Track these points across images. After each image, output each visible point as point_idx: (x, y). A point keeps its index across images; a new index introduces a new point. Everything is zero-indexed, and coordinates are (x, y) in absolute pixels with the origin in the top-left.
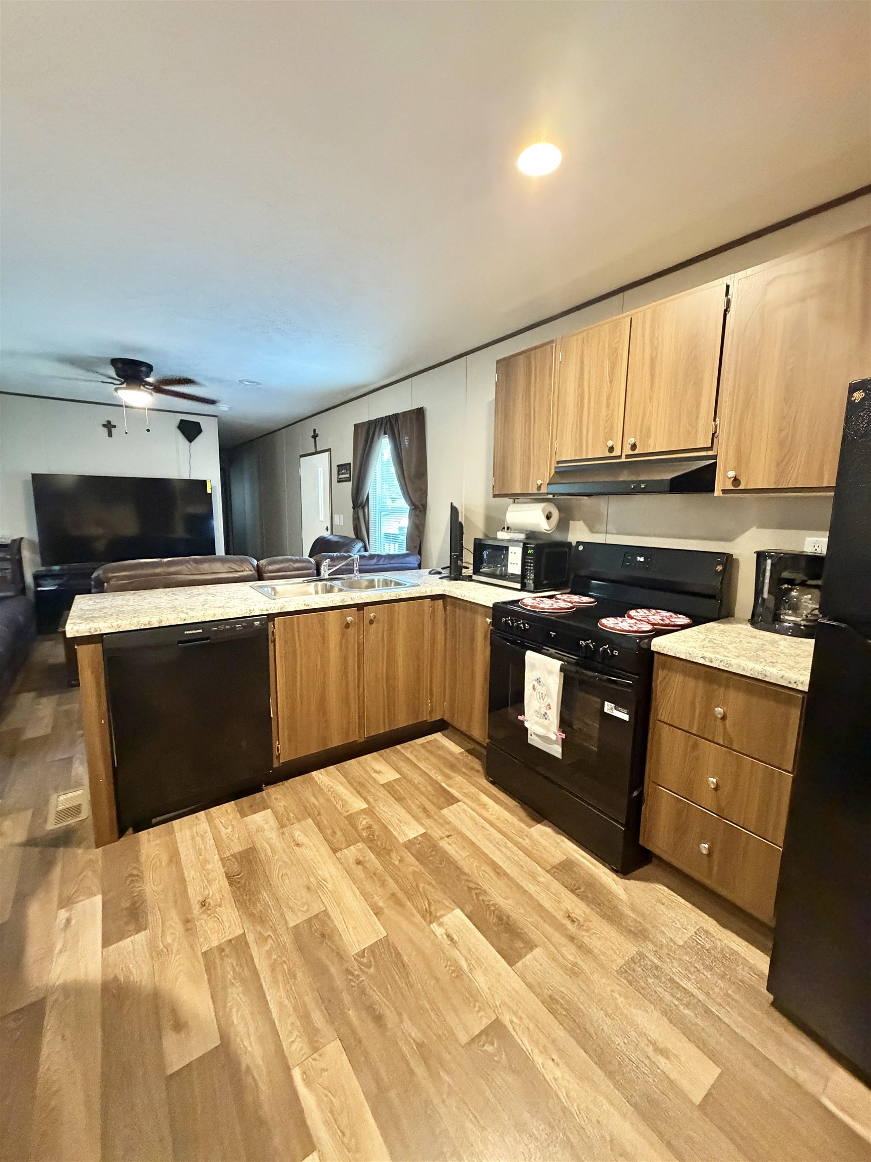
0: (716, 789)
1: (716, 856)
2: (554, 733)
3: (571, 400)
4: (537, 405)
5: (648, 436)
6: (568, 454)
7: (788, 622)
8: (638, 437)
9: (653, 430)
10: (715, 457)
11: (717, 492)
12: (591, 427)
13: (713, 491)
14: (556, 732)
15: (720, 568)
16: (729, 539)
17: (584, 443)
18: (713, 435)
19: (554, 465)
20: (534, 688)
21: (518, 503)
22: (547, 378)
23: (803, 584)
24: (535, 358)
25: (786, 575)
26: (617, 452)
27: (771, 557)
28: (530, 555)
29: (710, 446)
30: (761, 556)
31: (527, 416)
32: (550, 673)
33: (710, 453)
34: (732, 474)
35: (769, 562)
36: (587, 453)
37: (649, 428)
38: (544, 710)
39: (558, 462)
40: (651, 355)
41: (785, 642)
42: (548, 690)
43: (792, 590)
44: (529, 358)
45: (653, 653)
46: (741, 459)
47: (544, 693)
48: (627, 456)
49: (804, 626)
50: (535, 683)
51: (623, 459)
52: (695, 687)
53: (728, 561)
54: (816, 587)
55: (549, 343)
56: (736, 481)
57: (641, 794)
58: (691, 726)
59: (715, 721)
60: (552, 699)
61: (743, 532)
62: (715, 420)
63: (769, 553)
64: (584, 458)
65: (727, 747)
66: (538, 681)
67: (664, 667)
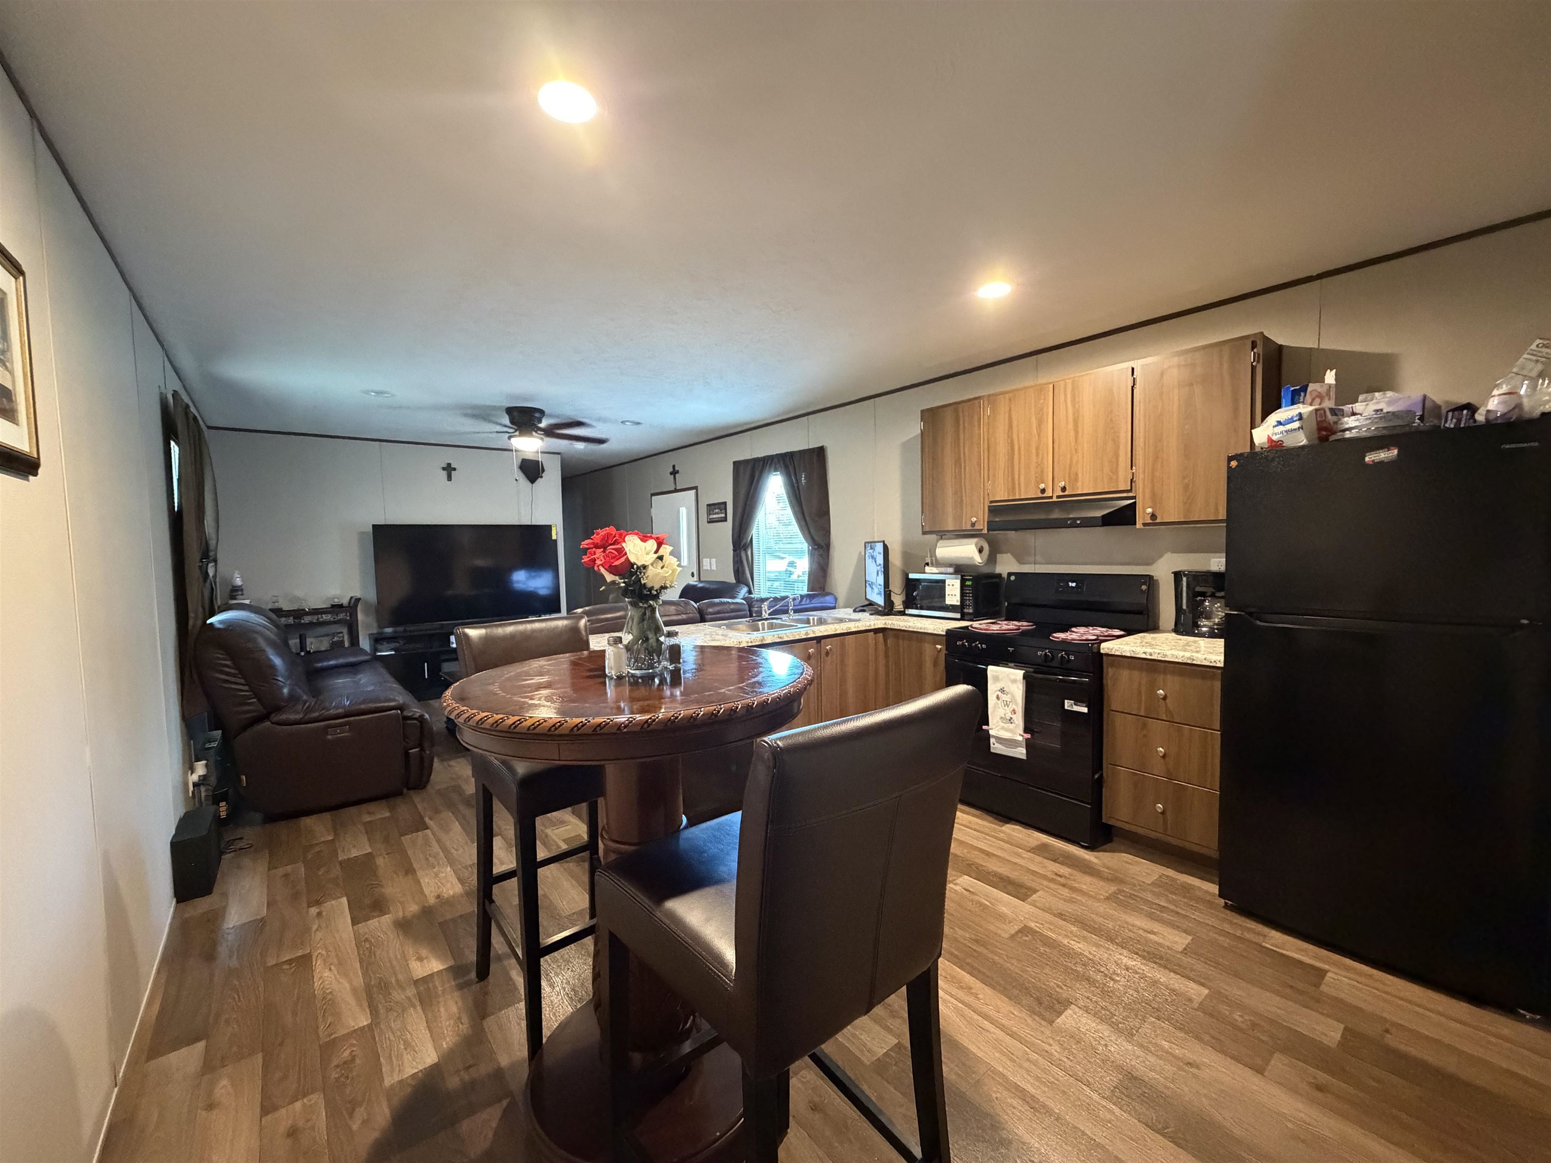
0: (1164, 756)
1: (1168, 814)
2: (1020, 735)
3: (1002, 449)
4: (966, 450)
5: (1076, 480)
6: (1001, 494)
7: (1205, 626)
8: (1067, 481)
9: (1080, 475)
10: (1134, 498)
11: (1139, 525)
12: (1023, 471)
13: (1135, 524)
14: (1022, 733)
15: (1144, 587)
16: (1149, 563)
17: (1017, 486)
18: (1132, 480)
19: (987, 504)
20: (998, 698)
21: (945, 539)
22: (976, 428)
23: (1213, 595)
24: (963, 410)
25: (1198, 589)
26: (1049, 493)
27: (1185, 575)
28: (968, 586)
29: (1129, 488)
30: (1178, 575)
31: (958, 462)
32: (1014, 681)
33: (1130, 494)
34: (1149, 510)
35: (1184, 579)
36: (1020, 493)
37: (1077, 474)
38: (1009, 715)
39: (991, 502)
40: (1074, 414)
41: (1202, 642)
42: (1013, 697)
43: (1205, 601)
44: (956, 411)
45: (1101, 655)
46: (1155, 499)
47: (1009, 700)
48: (1058, 497)
49: (1217, 629)
50: (999, 693)
51: (1055, 499)
52: (1139, 677)
53: (1150, 580)
54: (1222, 597)
55: (975, 399)
56: (1153, 516)
57: (1101, 776)
58: (1139, 709)
59: (1159, 701)
60: (1016, 704)
61: (1161, 556)
62: (1131, 469)
63: (1184, 572)
64: (1017, 497)
65: (1169, 721)
66: (1002, 690)
67: (1112, 665)
